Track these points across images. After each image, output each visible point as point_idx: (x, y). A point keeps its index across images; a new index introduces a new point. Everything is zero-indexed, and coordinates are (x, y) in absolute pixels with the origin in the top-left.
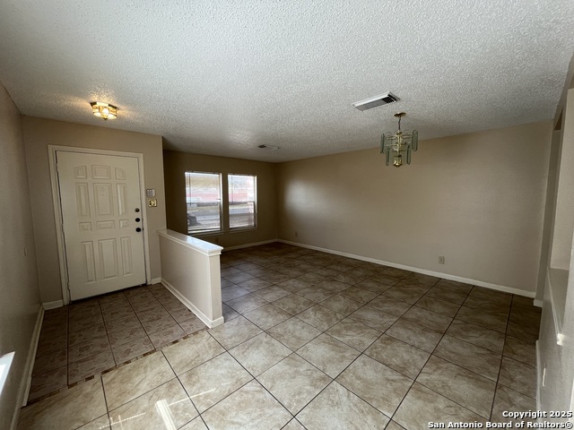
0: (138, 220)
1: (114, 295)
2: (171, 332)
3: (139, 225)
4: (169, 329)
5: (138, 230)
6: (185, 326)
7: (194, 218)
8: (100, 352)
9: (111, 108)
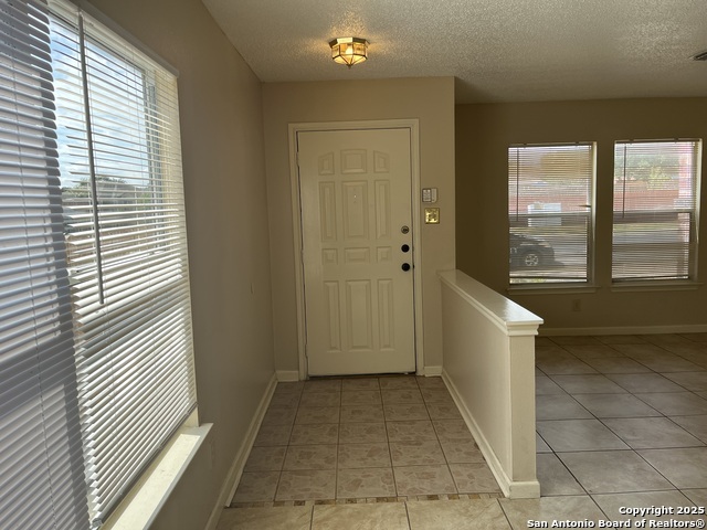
0: (405, 248)
1: (364, 381)
2: (431, 476)
3: (407, 258)
4: (429, 469)
5: (406, 267)
6: (459, 474)
7: (550, 251)
8: (321, 468)
9: (357, 44)
